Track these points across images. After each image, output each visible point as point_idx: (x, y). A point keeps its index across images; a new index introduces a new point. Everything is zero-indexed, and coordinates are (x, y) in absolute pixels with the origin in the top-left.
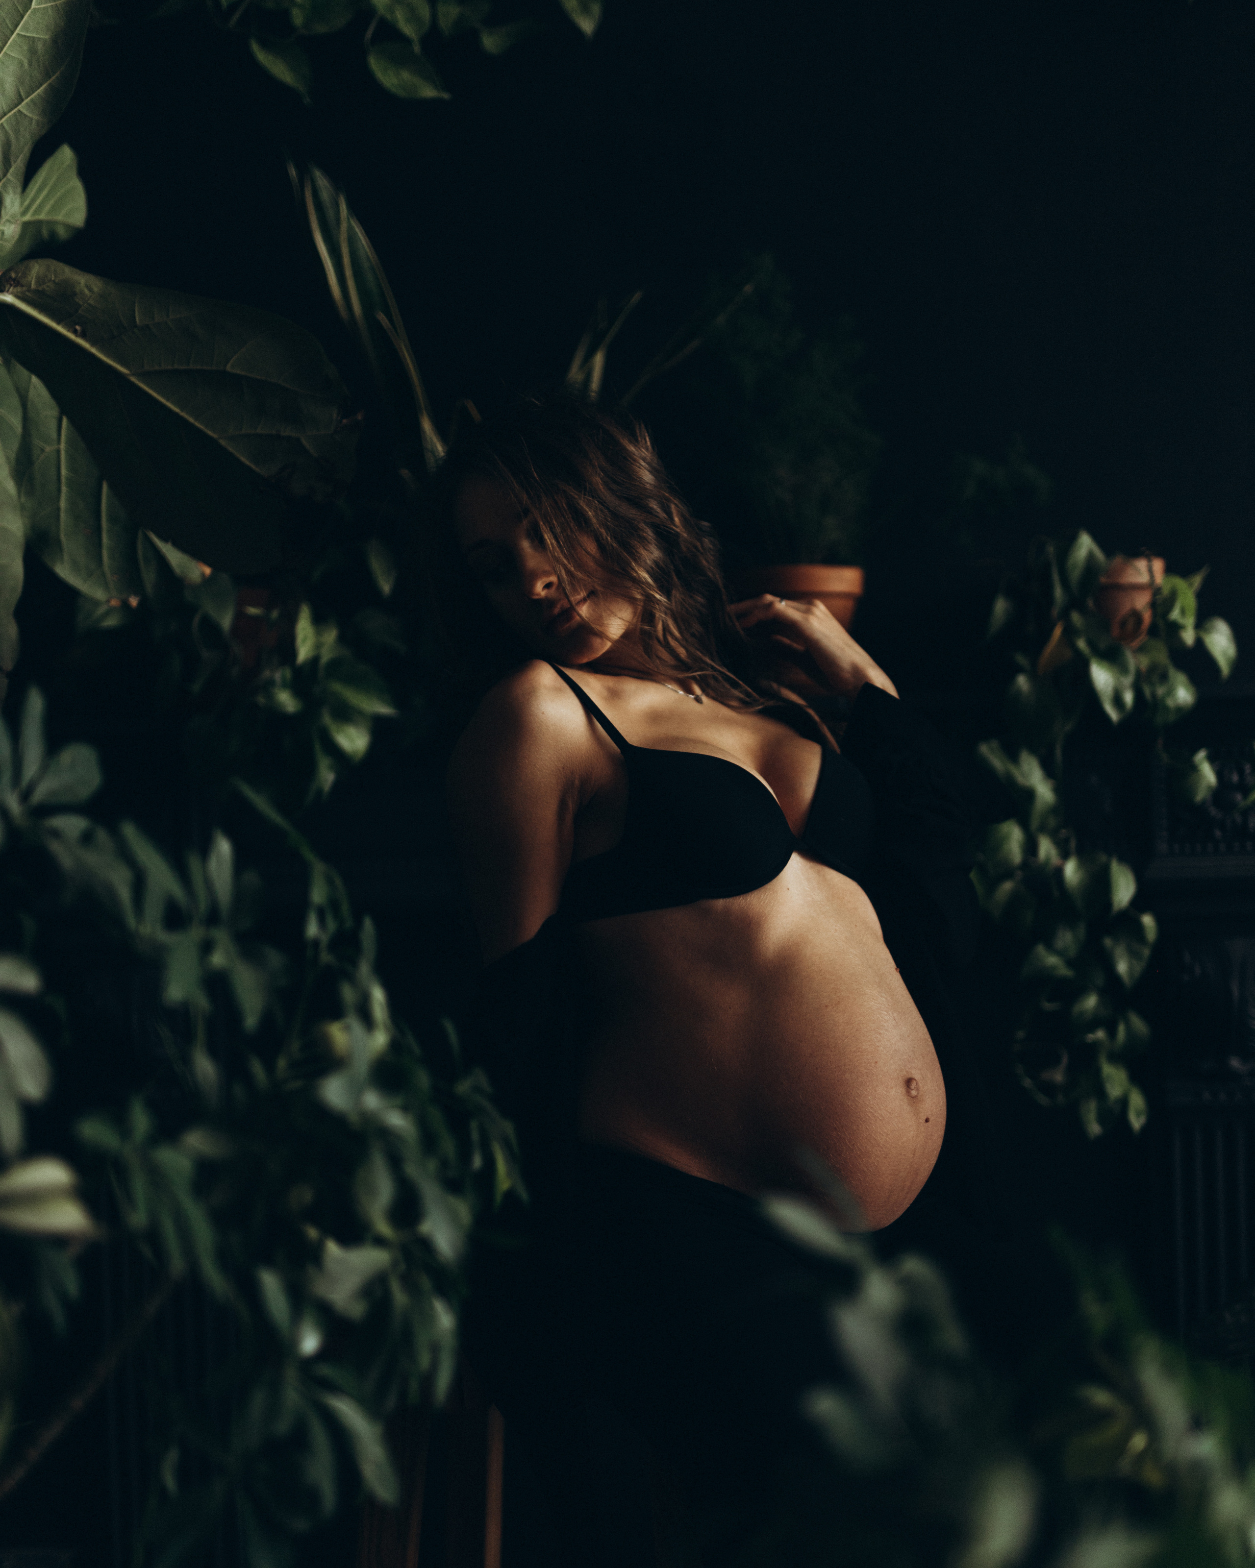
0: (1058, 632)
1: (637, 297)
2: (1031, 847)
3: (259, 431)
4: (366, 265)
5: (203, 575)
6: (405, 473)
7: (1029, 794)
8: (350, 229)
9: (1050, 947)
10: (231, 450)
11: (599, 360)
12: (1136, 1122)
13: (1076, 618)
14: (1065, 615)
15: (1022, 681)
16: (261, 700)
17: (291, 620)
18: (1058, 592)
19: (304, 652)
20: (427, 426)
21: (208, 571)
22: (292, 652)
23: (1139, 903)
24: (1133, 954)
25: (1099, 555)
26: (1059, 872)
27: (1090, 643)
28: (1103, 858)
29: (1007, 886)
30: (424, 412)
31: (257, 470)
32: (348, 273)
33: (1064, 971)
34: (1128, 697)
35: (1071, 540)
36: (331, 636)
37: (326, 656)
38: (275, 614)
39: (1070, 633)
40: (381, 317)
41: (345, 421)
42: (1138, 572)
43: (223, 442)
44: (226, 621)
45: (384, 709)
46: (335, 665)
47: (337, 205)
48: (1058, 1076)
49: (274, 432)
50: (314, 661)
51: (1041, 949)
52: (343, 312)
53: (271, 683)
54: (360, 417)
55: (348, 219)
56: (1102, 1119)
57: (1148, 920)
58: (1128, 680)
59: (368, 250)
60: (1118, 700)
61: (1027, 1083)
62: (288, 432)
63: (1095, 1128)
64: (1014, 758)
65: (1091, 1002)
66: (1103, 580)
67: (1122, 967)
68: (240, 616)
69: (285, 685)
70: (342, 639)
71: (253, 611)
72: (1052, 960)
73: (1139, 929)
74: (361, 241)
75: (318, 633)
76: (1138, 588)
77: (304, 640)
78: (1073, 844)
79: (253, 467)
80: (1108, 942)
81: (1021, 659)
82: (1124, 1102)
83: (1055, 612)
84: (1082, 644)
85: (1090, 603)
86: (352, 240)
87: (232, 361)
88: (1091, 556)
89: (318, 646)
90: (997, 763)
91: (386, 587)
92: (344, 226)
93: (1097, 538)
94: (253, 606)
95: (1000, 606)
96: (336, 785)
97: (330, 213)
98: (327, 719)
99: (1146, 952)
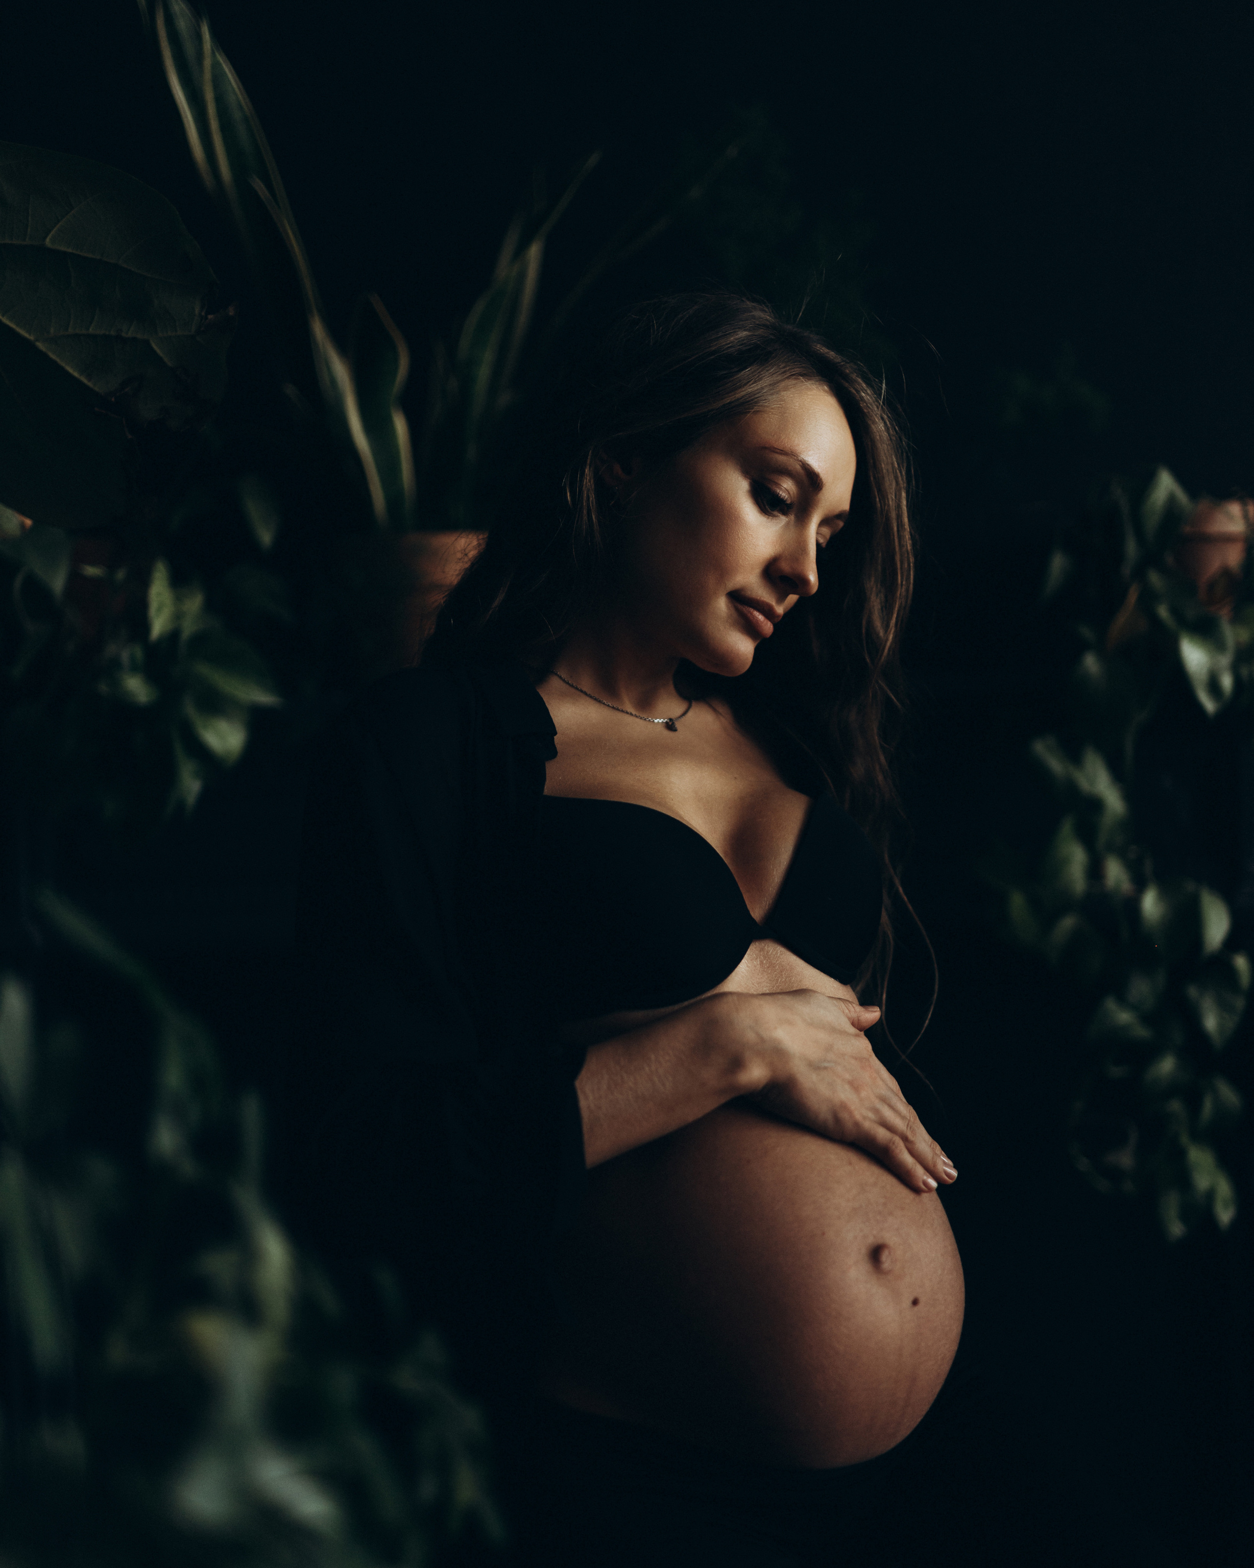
0: (1133, 596)
1: (593, 160)
2: (1095, 871)
3: (91, 331)
4: (237, 115)
5: (22, 525)
6: (290, 390)
7: (1096, 804)
8: (216, 66)
9: (1122, 999)
10: (53, 356)
11: (534, 252)
12: (1225, 1215)
13: (1155, 579)
14: (1140, 573)
15: (1091, 663)
16: (103, 688)
17: (143, 581)
18: (1131, 548)
19: (159, 625)
20: (318, 330)
21: (28, 522)
22: (144, 625)
23: (1232, 943)
24: (1224, 1006)
25: (1182, 497)
26: (1133, 905)
27: (1175, 612)
28: (1190, 886)
29: (1068, 923)
30: (315, 312)
31: (90, 384)
32: (214, 125)
33: (1141, 1032)
34: (1227, 682)
35: (1148, 480)
36: (194, 604)
37: (189, 628)
38: (120, 575)
39: (1148, 599)
40: (258, 185)
41: (210, 317)
42: (1231, 518)
43: (40, 345)
44: (58, 583)
45: (263, 697)
46: (199, 640)
47: (199, 37)
48: (1125, 1159)
49: (113, 333)
50: (173, 636)
51: (1110, 1005)
52: (208, 179)
53: (115, 664)
54: (231, 312)
55: (213, 53)
56: (1186, 1215)
57: (1241, 962)
58: (1225, 660)
59: (240, 97)
60: (1214, 686)
61: (1083, 1164)
62: (131, 331)
63: (1176, 1229)
64: (1075, 757)
65: (1167, 1066)
66: (1187, 529)
67: (1211, 1022)
68: (75, 579)
69: (134, 669)
70: (210, 606)
71: (91, 571)
72: (1124, 1017)
73: (1231, 973)
74: (230, 83)
75: (178, 599)
76: (1228, 539)
77: (159, 609)
78: (1148, 867)
79: (84, 380)
80: (1192, 992)
81: (1086, 632)
82: (1210, 1195)
83: (1127, 570)
84: (1163, 612)
85: (1169, 559)
86: (218, 80)
87: (53, 232)
88: (1171, 500)
89: (178, 616)
90: (1056, 765)
91: (266, 537)
92: (207, 63)
93: (1180, 477)
94: (93, 563)
95: (1058, 563)
96: (204, 796)
97: (189, 49)
98: (190, 710)
99: (1240, 1003)
